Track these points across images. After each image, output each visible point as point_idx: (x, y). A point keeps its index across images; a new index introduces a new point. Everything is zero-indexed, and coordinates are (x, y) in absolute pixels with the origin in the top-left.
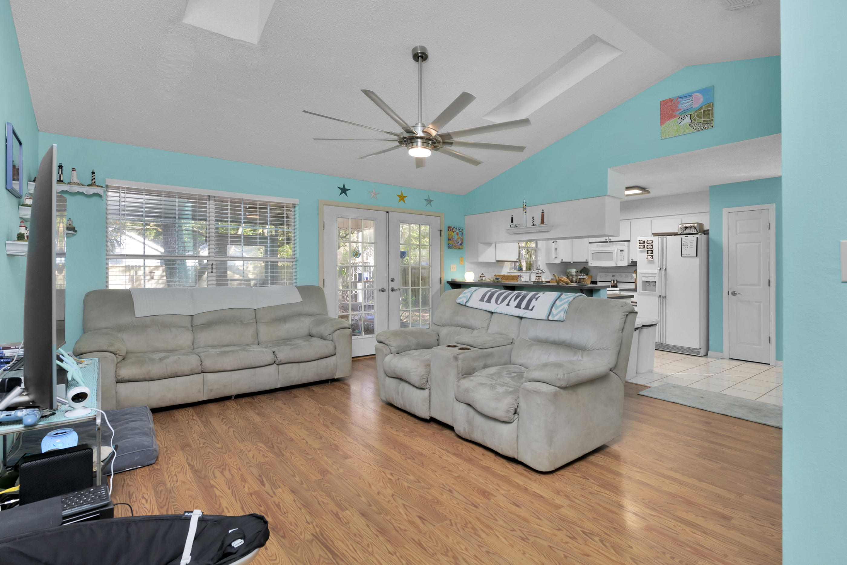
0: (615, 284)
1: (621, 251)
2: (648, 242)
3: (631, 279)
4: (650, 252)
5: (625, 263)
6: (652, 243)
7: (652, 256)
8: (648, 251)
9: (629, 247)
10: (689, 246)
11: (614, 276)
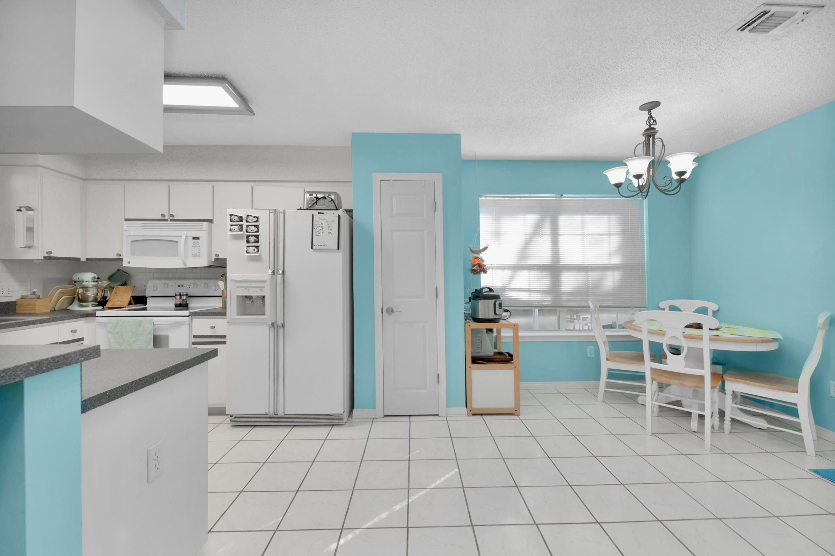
0: (184, 300)
1: (194, 238)
2: (249, 220)
3: (215, 290)
4: (252, 239)
5: (203, 262)
6: (257, 221)
7: (257, 247)
8: (248, 237)
9: (210, 232)
10: (326, 230)
11: (182, 286)
